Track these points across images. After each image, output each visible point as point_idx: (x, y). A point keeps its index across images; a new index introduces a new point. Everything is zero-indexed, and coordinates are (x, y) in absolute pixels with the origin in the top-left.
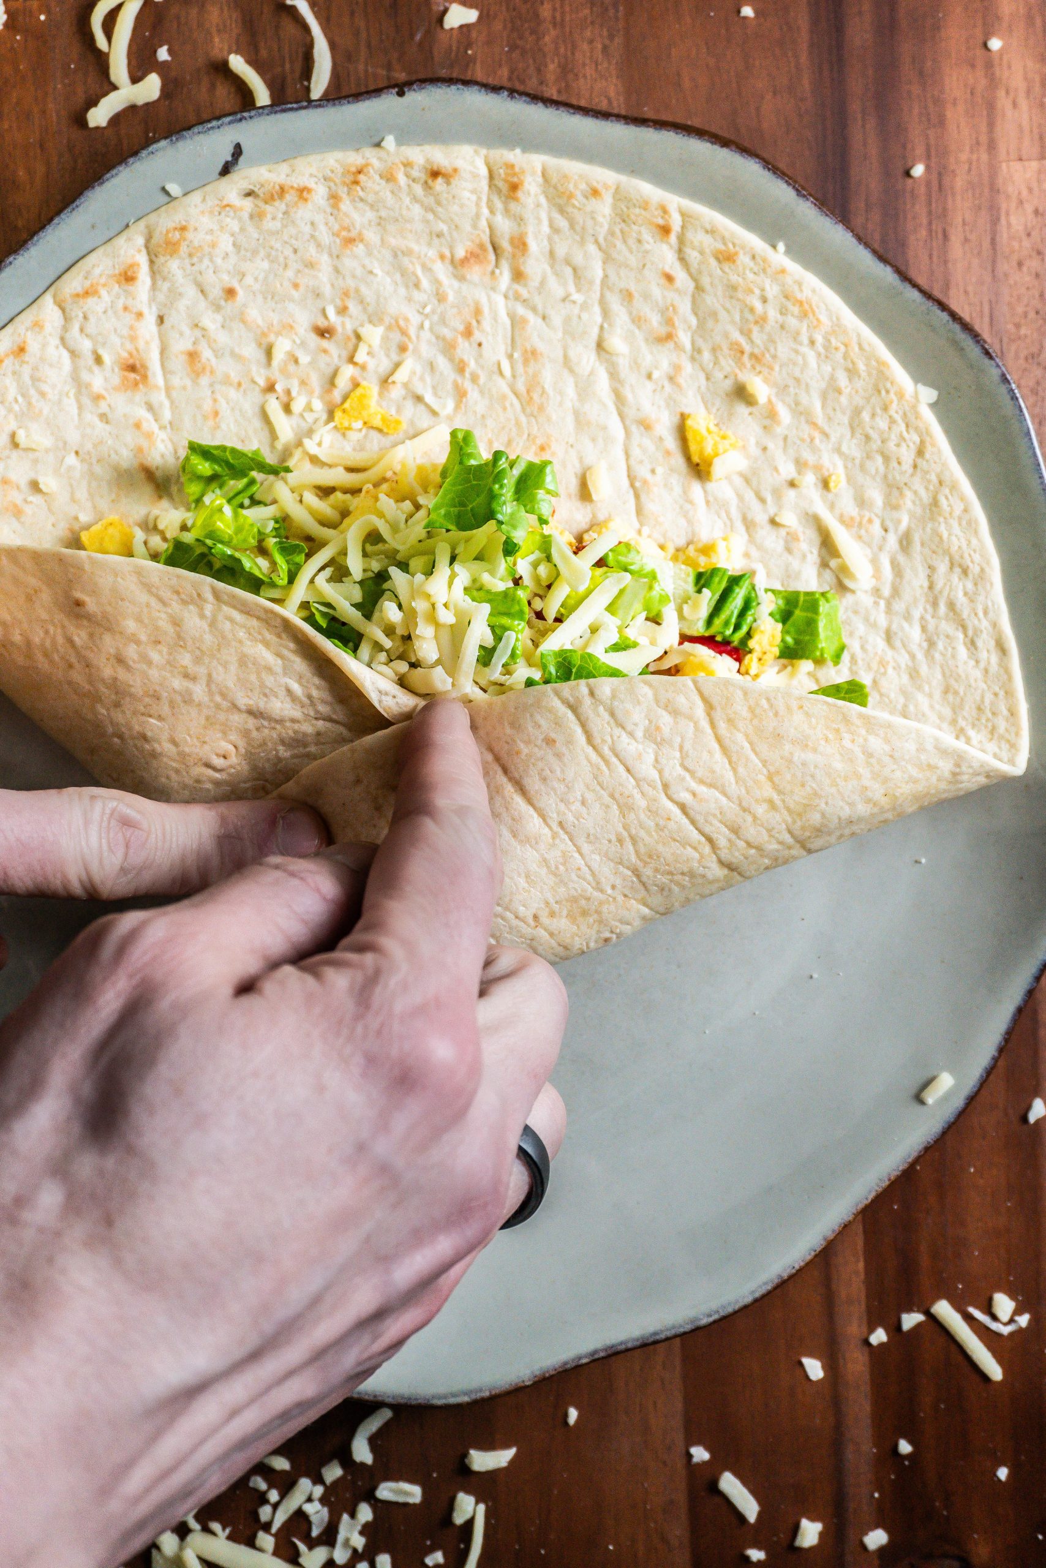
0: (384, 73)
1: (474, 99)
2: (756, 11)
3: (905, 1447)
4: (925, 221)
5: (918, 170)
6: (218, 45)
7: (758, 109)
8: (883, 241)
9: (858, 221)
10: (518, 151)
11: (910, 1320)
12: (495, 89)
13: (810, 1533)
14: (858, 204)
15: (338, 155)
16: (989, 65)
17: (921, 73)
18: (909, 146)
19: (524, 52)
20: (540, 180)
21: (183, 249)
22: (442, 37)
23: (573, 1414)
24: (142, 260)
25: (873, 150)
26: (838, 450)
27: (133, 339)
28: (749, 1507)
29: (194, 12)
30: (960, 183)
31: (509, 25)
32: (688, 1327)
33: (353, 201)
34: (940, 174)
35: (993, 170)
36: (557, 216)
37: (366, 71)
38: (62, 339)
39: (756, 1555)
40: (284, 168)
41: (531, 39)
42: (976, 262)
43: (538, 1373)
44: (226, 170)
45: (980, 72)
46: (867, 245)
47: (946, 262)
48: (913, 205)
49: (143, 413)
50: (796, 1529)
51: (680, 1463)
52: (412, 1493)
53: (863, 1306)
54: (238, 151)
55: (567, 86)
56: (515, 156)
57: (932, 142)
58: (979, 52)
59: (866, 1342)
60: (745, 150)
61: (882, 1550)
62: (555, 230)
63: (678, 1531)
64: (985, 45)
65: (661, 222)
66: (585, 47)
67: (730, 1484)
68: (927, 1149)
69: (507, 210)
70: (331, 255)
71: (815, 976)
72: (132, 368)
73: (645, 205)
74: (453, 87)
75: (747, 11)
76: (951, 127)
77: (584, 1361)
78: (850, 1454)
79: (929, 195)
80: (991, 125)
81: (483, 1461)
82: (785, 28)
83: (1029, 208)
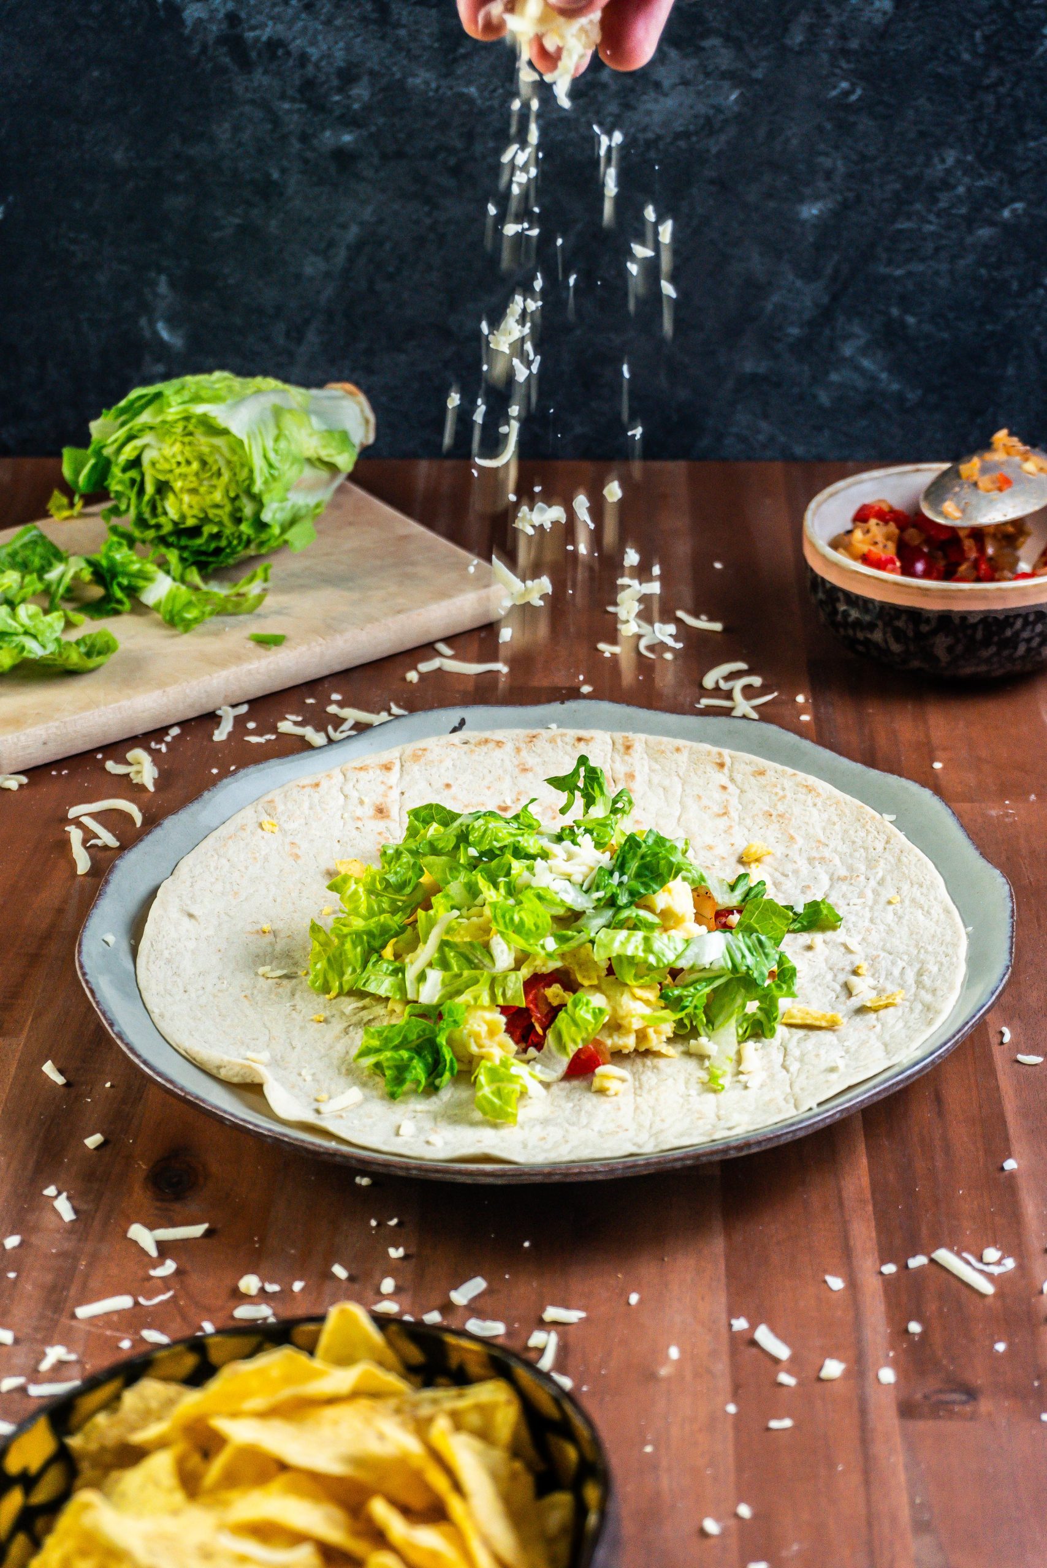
3: (915, 1327)
10: (631, 732)
11: (917, 1262)
13: (833, 1368)
15: (522, 729)
16: (935, 773)
20: (644, 746)
21: (422, 761)
23: (634, 1298)
24: (398, 761)
27: (384, 797)
28: (781, 1351)
33: (529, 752)
36: (653, 764)
38: (341, 788)
39: (787, 1380)
40: (489, 732)
44: (455, 730)
49: (383, 830)
50: (821, 1366)
51: (724, 1330)
52: (493, 1328)
54: (463, 722)
56: (629, 735)
58: (928, 768)
59: (879, 1271)
62: (652, 770)
63: (721, 1367)
65: (718, 761)
67: (764, 1337)
69: (623, 761)
70: (512, 777)
72: (380, 810)
73: (709, 754)
78: (866, 1331)
81: (557, 1314)
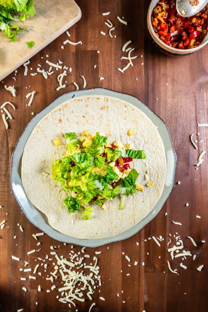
0: (92, 85)
1: (103, 90)
3: (148, 254)
4: (158, 105)
5: (157, 99)
6: (73, 81)
7: (138, 91)
9: (149, 105)
11: (149, 239)
12: (106, 89)
13: (136, 263)
14: (150, 103)
15: (86, 96)
16: (166, 87)
17: (158, 87)
18: (156, 96)
19: (109, 83)
20: (111, 100)
21: (67, 107)
22: (100, 81)
23: (108, 248)
24: (62, 108)
25: (152, 96)
26: (145, 134)
27: (61, 117)
28: (129, 260)
29: (70, 77)
30: (162, 101)
31: (108, 80)
32: (122, 240)
33: (88, 101)
34: (160, 100)
35: (166, 99)
36: (112, 104)
37: (90, 85)
38: (52, 117)
39: (129, 266)
40: (79, 97)
41: (110, 81)
43: (104, 244)
44: (73, 97)
46: (150, 109)
47: (160, 111)
48: (156, 103)
49: (61, 126)
50: (134, 263)
51: (121, 254)
52: (88, 256)
53: (144, 237)
54: (74, 95)
55: (115, 88)
56: (108, 97)
57: (159, 96)
58: (165, 85)
59: (144, 241)
60: (136, 97)
63: (120, 262)
65: (125, 105)
66: (117, 83)
67: (127, 257)
68: (153, 219)
69: (106, 103)
70: (85, 108)
72: (60, 120)
73: (123, 103)
74: (100, 89)
75: (137, 79)
76: (161, 94)
77: (110, 243)
78: (141, 254)
79: (158, 102)
80: (166, 94)
81: (97, 253)
82: (142, 81)
83: (170, 104)
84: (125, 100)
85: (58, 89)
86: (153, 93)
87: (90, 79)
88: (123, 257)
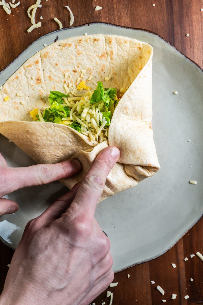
0: (84, 20)
1: (103, 25)
2: (155, 5)
3: (192, 280)
4: (189, 45)
5: (188, 35)
6: (52, 16)
7: (156, 24)
8: (181, 49)
9: (176, 45)
10: (111, 35)
11: (192, 256)
12: (107, 23)
13: (174, 296)
14: (176, 42)
15: (76, 37)
16: (201, 14)
17: (188, 16)
18: (186, 30)
19: (111, 15)
20: (115, 40)
21: (47, 57)
22: (95, 12)
23: (129, 276)
24: (40, 59)
25: (179, 32)
27: (38, 74)
28: (163, 292)
29: (47, 9)
30: (196, 37)
31: (108, 10)
32: (151, 260)
33: (79, 46)
34: (192, 36)
35: (202, 34)
36: (119, 47)
37: (81, 20)
38: (25, 75)
39: (164, 301)
40: (66, 40)
41: (112, 12)
42: (199, 52)
43: (123, 269)
44: (55, 41)
45: (199, 15)
46: (179, 51)
47: (194, 53)
48: (187, 42)
49: (41, 88)
50: (172, 296)
51: (149, 284)
53: (183, 254)
54: (57, 37)
55: (120, 21)
56: (110, 36)
57: (190, 29)
59: (184, 260)
60: (155, 34)
61: (188, 299)
62: (119, 50)
63: (149, 297)
64: (200, 10)
65: (139, 47)
66: (123, 13)
67: (159, 288)
68: (195, 224)
69: (109, 46)
70: (75, 56)
71: (173, 192)
72: (38, 80)
73: (136, 44)
74: (99, 23)
75: (154, 5)
76: (194, 26)
77: (131, 266)
78: (181, 281)
79: (190, 39)
80: (202, 25)
81: (112, 285)
82: (161, 8)
84: (138, 39)
85: (30, 31)
86: (181, 26)
87: (79, 10)
88: (154, 288)
